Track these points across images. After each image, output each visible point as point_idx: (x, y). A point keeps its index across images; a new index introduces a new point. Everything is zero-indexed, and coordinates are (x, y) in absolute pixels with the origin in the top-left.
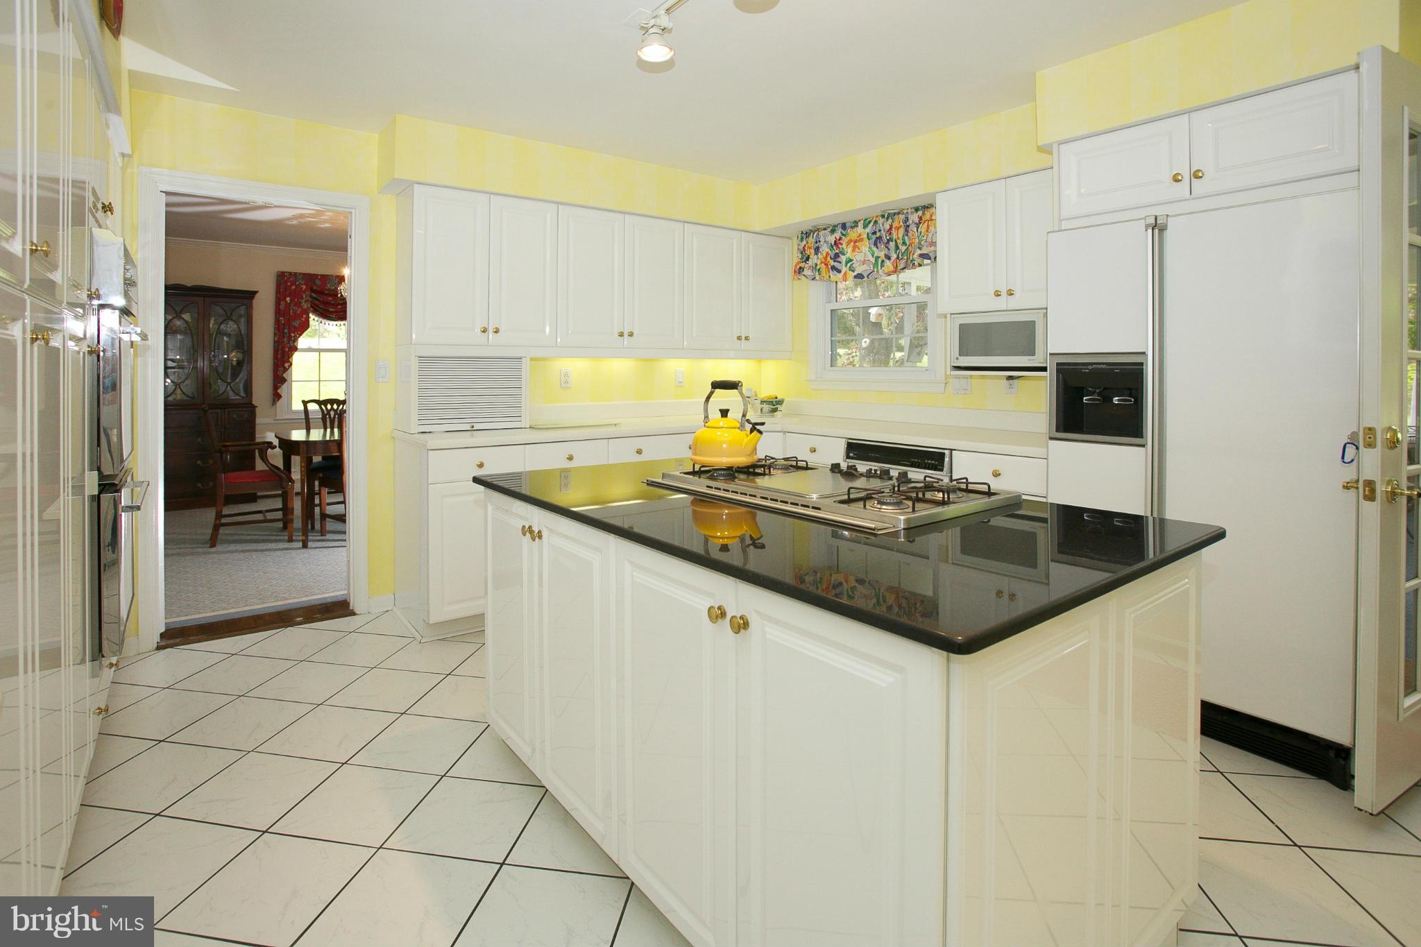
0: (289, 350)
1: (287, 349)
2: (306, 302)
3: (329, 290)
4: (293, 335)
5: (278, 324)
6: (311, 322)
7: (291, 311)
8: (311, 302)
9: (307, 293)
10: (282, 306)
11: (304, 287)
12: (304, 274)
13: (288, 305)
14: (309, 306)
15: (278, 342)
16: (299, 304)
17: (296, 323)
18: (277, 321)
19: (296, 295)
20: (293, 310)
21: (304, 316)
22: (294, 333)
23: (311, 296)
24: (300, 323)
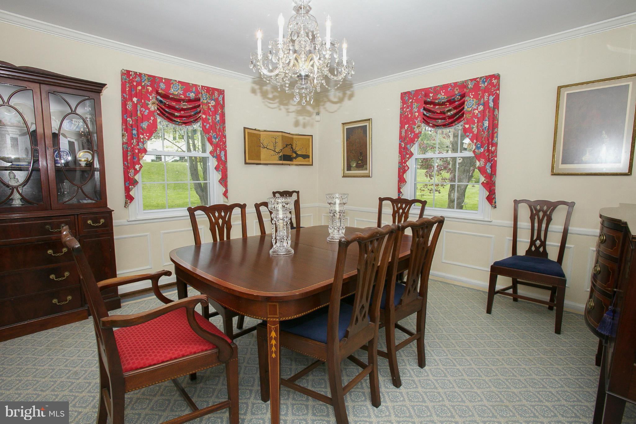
0: (139, 152)
1: (137, 151)
2: (153, 103)
3: (172, 94)
4: (142, 136)
5: (126, 126)
6: (159, 126)
7: (139, 112)
8: (157, 104)
9: (153, 95)
10: (129, 106)
11: (150, 89)
12: (149, 76)
13: (135, 106)
14: (156, 108)
15: (126, 143)
16: (145, 106)
17: (145, 125)
18: (124, 121)
19: (144, 96)
20: (141, 111)
21: (152, 118)
22: (143, 134)
23: (157, 99)
24: (148, 124)
